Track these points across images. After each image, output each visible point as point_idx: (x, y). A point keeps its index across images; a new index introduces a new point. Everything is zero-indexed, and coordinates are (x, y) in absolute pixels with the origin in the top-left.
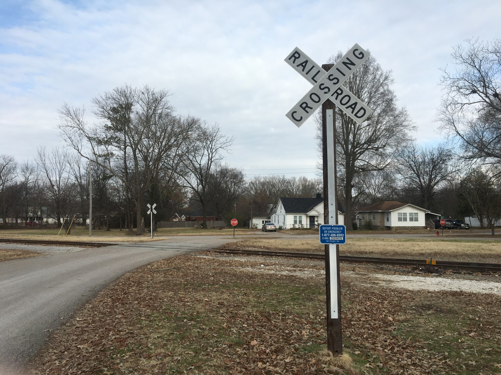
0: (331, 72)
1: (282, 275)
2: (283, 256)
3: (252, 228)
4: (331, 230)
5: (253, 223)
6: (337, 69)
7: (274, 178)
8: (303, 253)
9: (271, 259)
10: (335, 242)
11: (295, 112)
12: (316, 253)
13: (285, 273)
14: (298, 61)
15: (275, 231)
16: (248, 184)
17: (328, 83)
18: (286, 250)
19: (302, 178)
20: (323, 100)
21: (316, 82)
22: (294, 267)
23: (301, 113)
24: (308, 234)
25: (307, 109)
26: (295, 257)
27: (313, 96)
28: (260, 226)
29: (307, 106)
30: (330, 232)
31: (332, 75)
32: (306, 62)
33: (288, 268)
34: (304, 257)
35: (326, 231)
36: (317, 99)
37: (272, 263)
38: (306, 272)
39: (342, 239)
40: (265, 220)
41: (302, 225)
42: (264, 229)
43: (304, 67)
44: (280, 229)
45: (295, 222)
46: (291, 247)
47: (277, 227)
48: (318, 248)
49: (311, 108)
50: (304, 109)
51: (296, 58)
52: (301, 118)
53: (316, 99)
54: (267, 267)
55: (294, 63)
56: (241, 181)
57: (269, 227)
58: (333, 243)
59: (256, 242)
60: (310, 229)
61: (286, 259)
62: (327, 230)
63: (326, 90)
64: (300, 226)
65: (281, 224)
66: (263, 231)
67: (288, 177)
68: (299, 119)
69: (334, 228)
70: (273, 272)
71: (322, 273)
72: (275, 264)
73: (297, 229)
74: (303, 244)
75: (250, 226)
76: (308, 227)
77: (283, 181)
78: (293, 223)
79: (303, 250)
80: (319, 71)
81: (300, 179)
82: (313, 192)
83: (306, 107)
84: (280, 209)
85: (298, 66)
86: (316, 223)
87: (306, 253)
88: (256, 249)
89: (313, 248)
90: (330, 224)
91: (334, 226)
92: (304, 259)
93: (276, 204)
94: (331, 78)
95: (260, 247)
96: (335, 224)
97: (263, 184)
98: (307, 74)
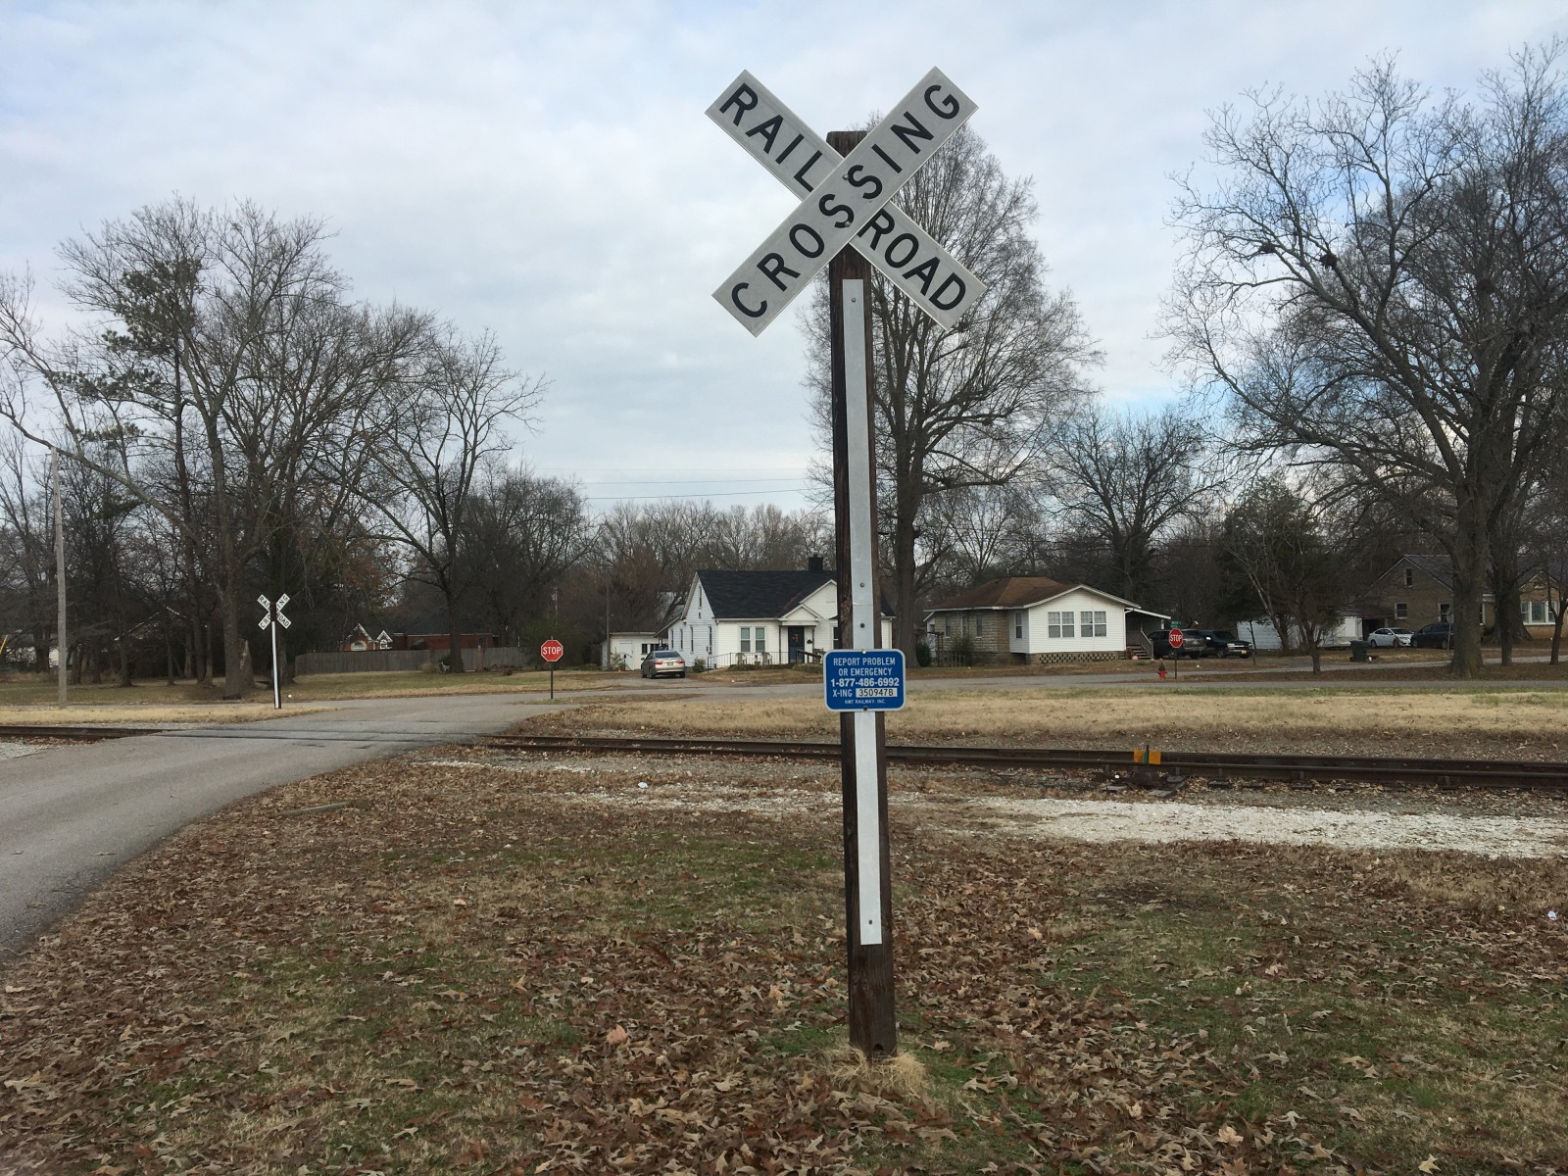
0: (855, 156)
1: (704, 813)
2: (707, 752)
3: (610, 669)
4: (861, 666)
5: (613, 651)
6: (876, 148)
7: (677, 510)
8: (770, 741)
9: (670, 762)
10: (874, 704)
11: (745, 286)
12: (808, 740)
13: (714, 806)
14: (752, 119)
15: (682, 674)
16: (596, 530)
17: (847, 195)
18: (718, 732)
19: (765, 511)
20: (833, 250)
21: (810, 189)
22: (742, 785)
23: (761, 289)
24: (784, 681)
25: (781, 276)
26: (745, 754)
27: (801, 235)
28: (635, 662)
29: (781, 268)
30: (857, 672)
31: (859, 168)
32: (777, 121)
33: (725, 790)
34: (772, 754)
35: (846, 671)
36: (813, 246)
37: (673, 775)
38: (780, 800)
39: (895, 694)
40: (650, 641)
41: (765, 654)
42: (648, 671)
43: (771, 138)
44: (699, 667)
45: (745, 646)
46: (732, 725)
47: (690, 664)
48: (815, 724)
49: (796, 275)
50: (772, 276)
51: (743, 107)
52: (764, 305)
53: (811, 245)
54: (659, 790)
55: (737, 122)
56: (572, 518)
57: (664, 664)
58: (865, 707)
59: (621, 710)
60: (789, 666)
61: (717, 762)
62: (849, 668)
63: (842, 216)
64: (760, 658)
65: (702, 655)
66: (645, 676)
67: (722, 506)
68: (756, 308)
69: (870, 661)
70: (677, 803)
71: (827, 801)
72: (683, 779)
73: (750, 668)
74: (768, 715)
75: (605, 660)
76: (785, 661)
77: (707, 520)
78: (737, 649)
79: (770, 733)
80: (818, 155)
81: (759, 512)
82: (798, 552)
83: (777, 271)
84: (699, 606)
85: (750, 134)
86: (808, 648)
87: (777, 740)
88: (623, 734)
89: (800, 725)
90: (856, 648)
91: (870, 655)
92: (774, 761)
93: (684, 590)
94: (857, 176)
95: (637, 727)
96: (871, 648)
97: (644, 529)
98: (780, 160)
